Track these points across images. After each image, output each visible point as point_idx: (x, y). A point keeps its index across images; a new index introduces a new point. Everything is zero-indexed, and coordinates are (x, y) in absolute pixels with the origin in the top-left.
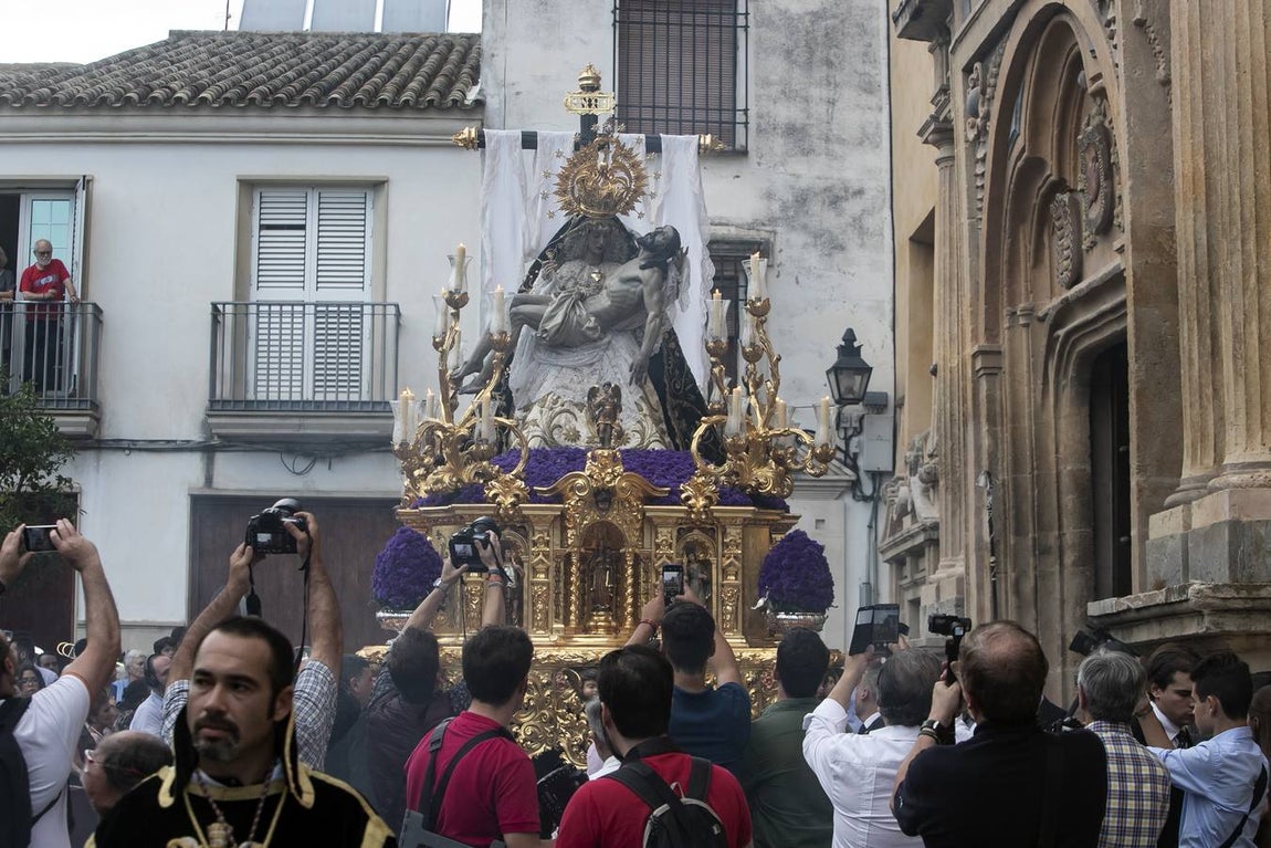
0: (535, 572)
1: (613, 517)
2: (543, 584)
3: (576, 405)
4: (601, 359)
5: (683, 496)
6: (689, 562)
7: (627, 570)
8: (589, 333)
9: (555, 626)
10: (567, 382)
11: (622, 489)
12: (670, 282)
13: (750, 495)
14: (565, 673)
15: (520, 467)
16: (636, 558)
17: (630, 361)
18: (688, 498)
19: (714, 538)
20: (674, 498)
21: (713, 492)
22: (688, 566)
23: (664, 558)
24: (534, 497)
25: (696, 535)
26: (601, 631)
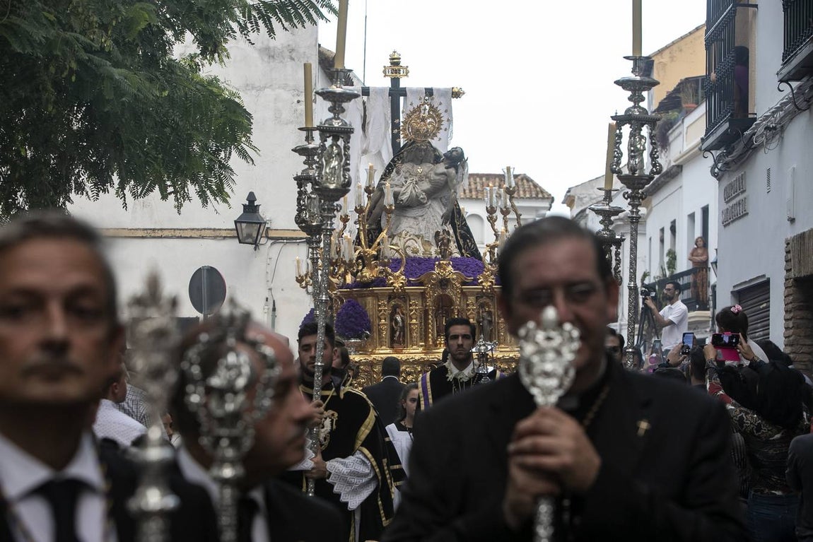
0: (411, 319)
1: (449, 291)
2: (415, 324)
3: (416, 236)
4: (427, 213)
5: (479, 281)
6: (482, 312)
8: (422, 200)
9: (421, 343)
10: (411, 224)
11: (453, 279)
12: (459, 174)
14: (429, 366)
15: (402, 269)
16: (459, 310)
17: (442, 214)
18: (482, 282)
19: (493, 300)
20: (475, 282)
21: (493, 279)
22: (482, 314)
23: (472, 310)
24: (409, 283)
25: (485, 299)
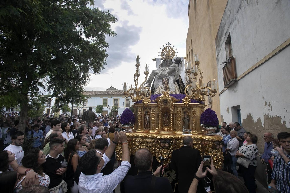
0: (152, 118)
1: (168, 106)
2: (153, 120)
5: (183, 101)
6: (185, 115)
7: (171, 117)
8: (166, 75)
9: (156, 128)
11: (170, 100)
12: (180, 67)
13: (197, 101)
14: (157, 140)
15: (150, 96)
16: (173, 114)
17: (173, 79)
18: (184, 102)
19: (190, 110)
20: (181, 101)
21: (189, 100)
22: (184, 116)
23: (179, 114)
24: (152, 102)
25: (186, 109)
26: (166, 130)
